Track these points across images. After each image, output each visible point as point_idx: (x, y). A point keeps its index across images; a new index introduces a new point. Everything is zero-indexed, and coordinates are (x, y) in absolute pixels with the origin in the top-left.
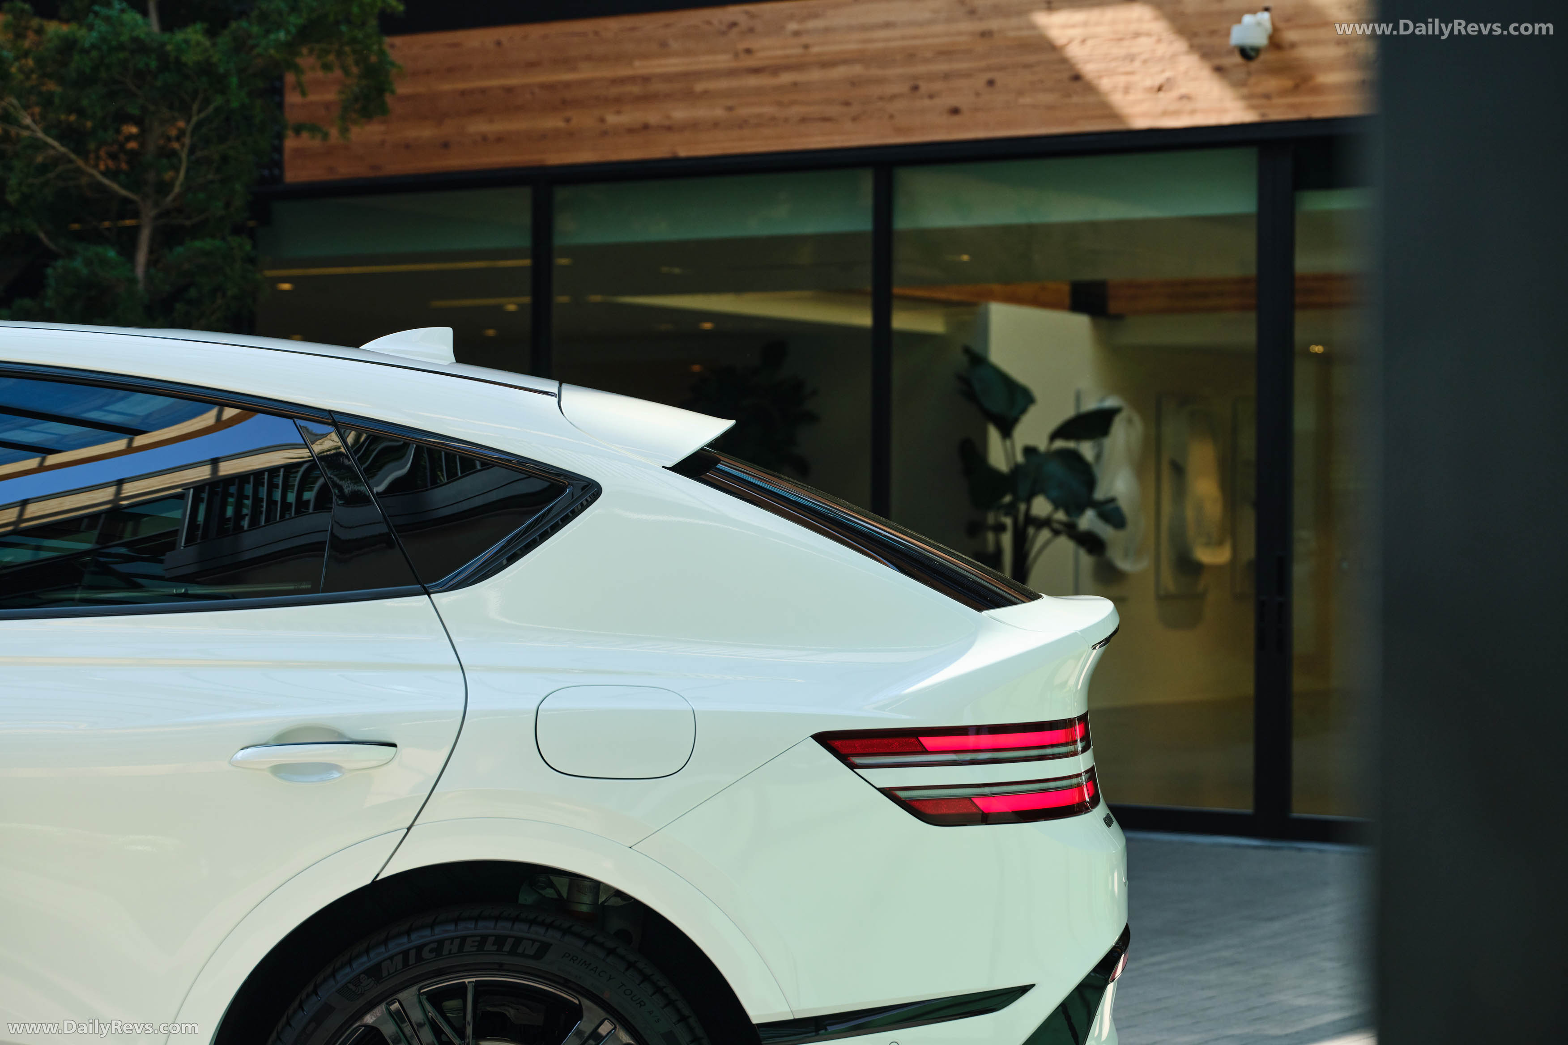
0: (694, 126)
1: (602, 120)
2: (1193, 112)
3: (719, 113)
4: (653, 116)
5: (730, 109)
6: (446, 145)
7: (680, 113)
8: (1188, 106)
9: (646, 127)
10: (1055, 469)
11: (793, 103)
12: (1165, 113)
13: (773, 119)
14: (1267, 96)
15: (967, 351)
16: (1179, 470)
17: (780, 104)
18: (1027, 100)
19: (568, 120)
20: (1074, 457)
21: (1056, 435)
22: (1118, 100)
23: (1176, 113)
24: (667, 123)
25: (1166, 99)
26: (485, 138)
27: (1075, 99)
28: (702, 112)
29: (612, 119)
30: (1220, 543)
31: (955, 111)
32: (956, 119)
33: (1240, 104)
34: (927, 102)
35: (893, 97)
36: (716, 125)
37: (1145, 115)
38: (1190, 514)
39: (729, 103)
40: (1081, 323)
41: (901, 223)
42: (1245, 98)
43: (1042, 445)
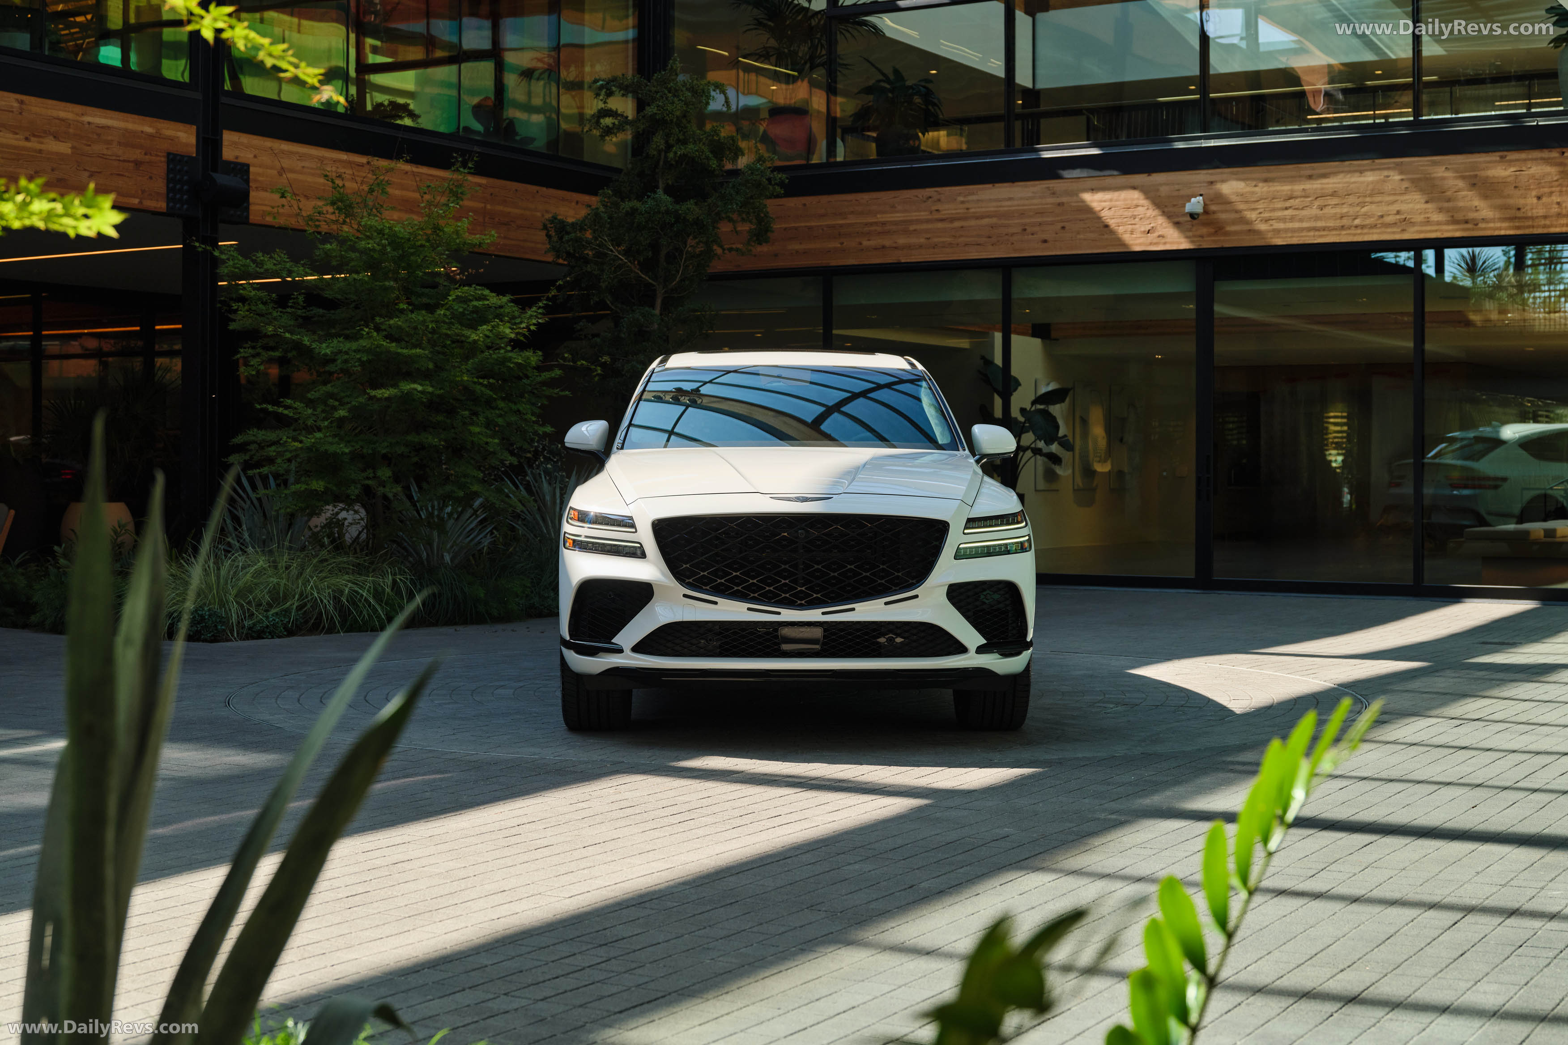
0: (910, 247)
1: (860, 244)
2: (1165, 243)
3: (922, 240)
4: (887, 242)
5: (928, 239)
6: (776, 255)
7: (902, 241)
8: (1163, 240)
9: (884, 247)
10: (1038, 418)
11: (961, 236)
12: (1151, 244)
13: (951, 244)
14: (1202, 236)
15: (983, 358)
16: (1084, 422)
17: (955, 237)
18: (1082, 236)
19: (842, 243)
20: (1046, 414)
21: (1033, 403)
22: (1127, 238)
23: (1157, 244)
24: (894, 245)
25: (1152, 237)
27: (1106, 236)
28: (914, 240)
29: (865, 243)
30: (1105, 461)
31: (1045, 241)
32: (1046, 244)
33: (1183, 240)
34: (1031, 236)
35: (1013, 234)
36: (921, 247)
37: (1140, 244)
38: (1090, 445)
39: (928, 236)
40: (1037, 341)
41: (1015, 295)
42: (1187, 237)
43: (1028, 406)
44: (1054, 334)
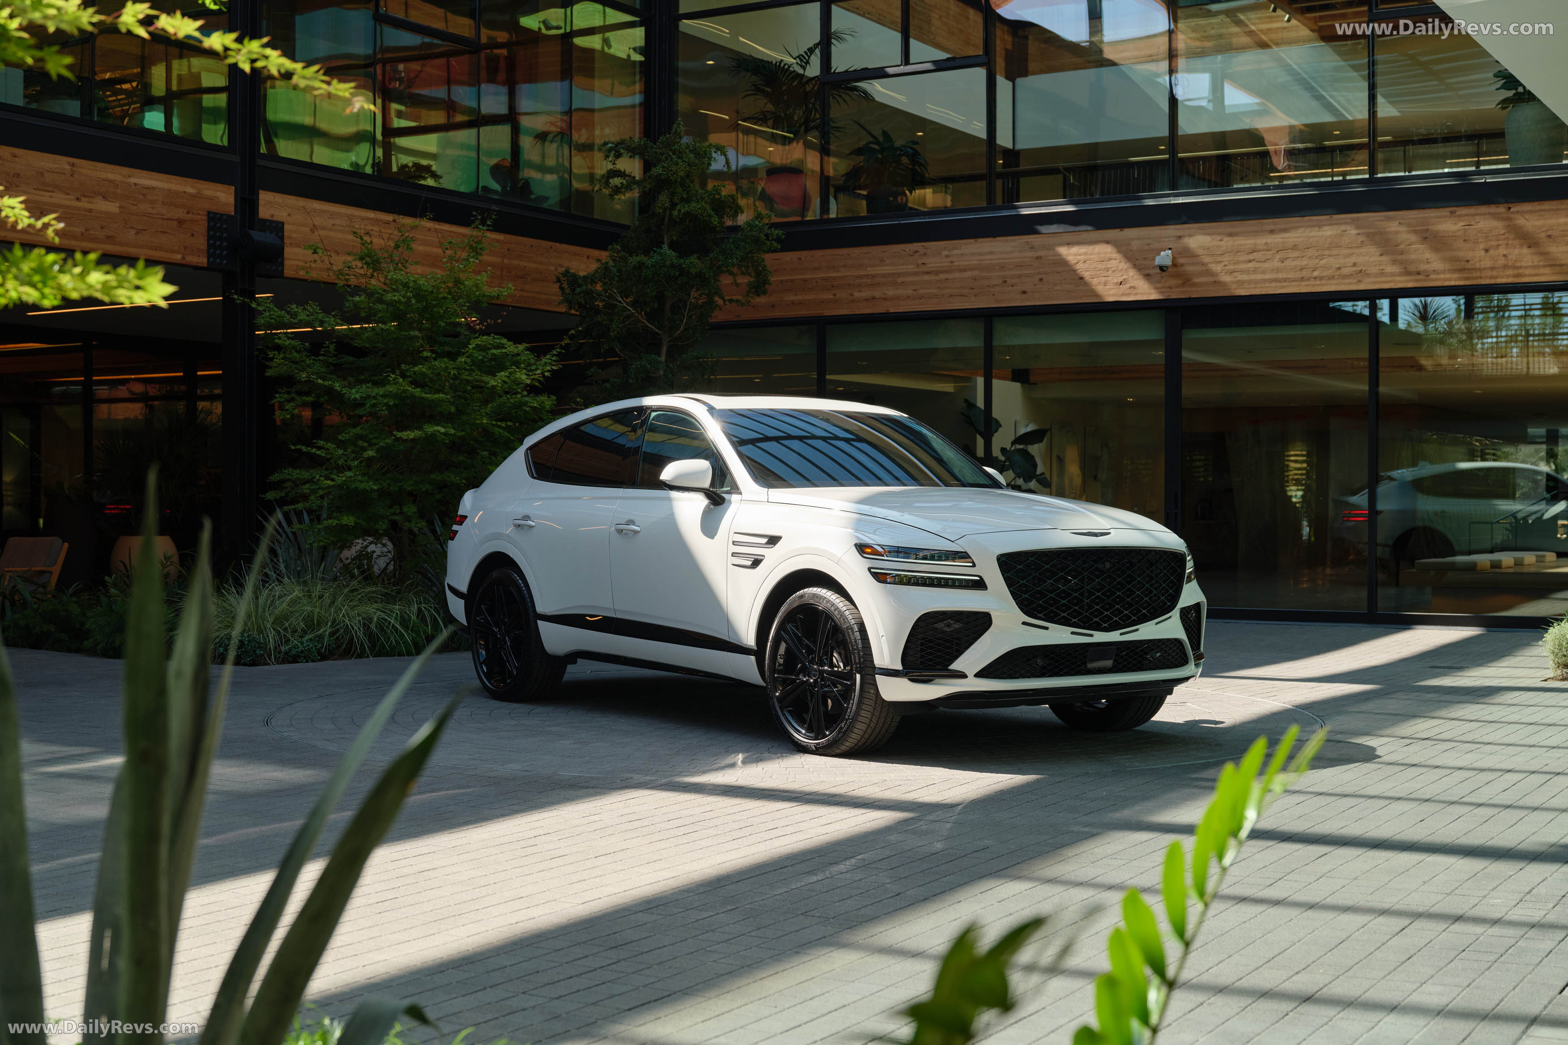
0: (898, 298)
1: (852, 295)
2: (1136, 294)
3: (910, 292)
4: (877, 294)
5: (915, 290)
6: (773, 306)
7: (891, 292)
8: (1134, 291)
9: (874, 298)
10: (1017, 458)
11: (945, 288)
12: (1123, 294)
13: (936, 295)
14: (1170, 288)
15: (966, 401)
16: (1061, 460)
17: (939, 288)
18: (1058, 288)
19: (835, 295)
20: (1026, 454)
21: (1013, 443)
22: (1100, 289)
23: (1128, 294)
24: (884, 296)
25: (1124, 288)
26: (793, 303)
27: (1080, 288)
28: (901, 292)
29: (857, 294)
31: (1024, 292)
32: (1025, 295)
33: (1152, 291)
34: (1011, 288)
35: (994, 286)
36: (908, 297)
37: (1113, 295)
38: (1067, 483)
39: (915, 287)
40: (1017, 386)
41: (995, 343)
42: (1156, 288)
43: (1008, 446)
44: (1032, 379)
